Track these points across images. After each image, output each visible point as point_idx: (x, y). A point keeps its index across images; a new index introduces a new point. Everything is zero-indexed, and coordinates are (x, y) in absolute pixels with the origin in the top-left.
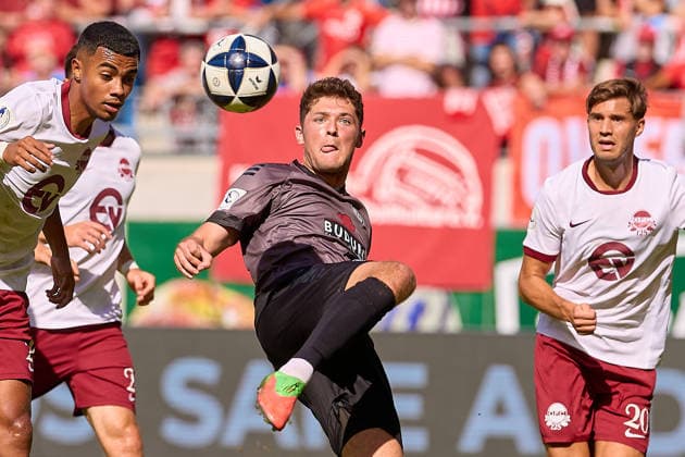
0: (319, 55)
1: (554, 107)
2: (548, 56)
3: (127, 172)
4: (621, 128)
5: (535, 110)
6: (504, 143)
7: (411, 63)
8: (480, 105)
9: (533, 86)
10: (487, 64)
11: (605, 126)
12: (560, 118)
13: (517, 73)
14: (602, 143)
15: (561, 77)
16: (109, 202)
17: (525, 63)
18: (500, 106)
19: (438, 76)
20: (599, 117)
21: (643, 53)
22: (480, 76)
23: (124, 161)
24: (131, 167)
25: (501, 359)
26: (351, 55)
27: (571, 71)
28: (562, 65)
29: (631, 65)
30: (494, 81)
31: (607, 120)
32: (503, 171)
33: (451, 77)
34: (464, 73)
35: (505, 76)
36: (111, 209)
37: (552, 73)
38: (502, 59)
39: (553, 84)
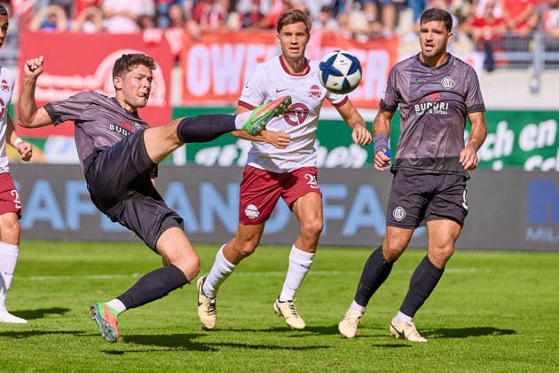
0: (74, 10)
1: (205, 38)
2: (201, 10)
3: (6, 87)
4: (301, 39)
6: (177, 59)
7: (125, 14)
8: (164, 38)
9: (193, 27)
10: (167, 15)
11: (293, 39)
12: (208, 45)
13: (184, 20)
14: (291, 48)
15: (209, 22)
17: (188, 14)
18: (175, 38)
19: (140, 22)
20: (289, 34)
21: (254, 8)
22: (163, 21)
23: (4, 81)
25: (176, 179)
26: (91, 10)
27: (214, 18)
28: (209, 15)
29: (248, 15)
30: (171, 24)
31: (294, 35)
32: (176, 74)
33: (147, 22)
34: (155, 20)
35: (178, 21)
37: (203, 20)
38: (175, 12)
39: (204, 26)
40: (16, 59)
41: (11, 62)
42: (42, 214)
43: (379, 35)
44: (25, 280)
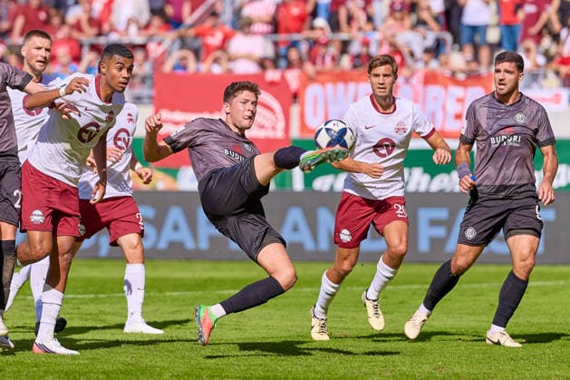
0: (202, 54)
1: (321, 78)
2: (316, 53)
3: (131, 120)
4: (388, 80)
5: (311, 80)
6: (295, 96)
7: (248, 57)
8: (283, 77)
9: (309, 68)
10: (286, 57)
11: (381, 80)
12: (323, 83)
13: (301, 61)
14: (379, 88)
15: (323, 62)
16: (123, 135)
17: (305, 56)
18: (293, 78)
19: (262, 64)
20: (377, 75)
21: (364, 50)
22: (283, 63)
23: (129, 115)
24: (134, 118)
25: (295, 204)
26: (218, 53)
27: (328, 60)
28: (324, 57)
29: (358, 56)
30: (290, 65)
31: (381, 77)
32: (295, 110)
33: (268, 64)
34: (275, 62)
35: (295, 63)
36: (124, 139)
37: (319, 61)
38: (293, 54)
39: (319, 67)
40: (151, 98)
41: (146, 101)
42: (176, 237)
43: (477, 73)
44: (161, 295)
